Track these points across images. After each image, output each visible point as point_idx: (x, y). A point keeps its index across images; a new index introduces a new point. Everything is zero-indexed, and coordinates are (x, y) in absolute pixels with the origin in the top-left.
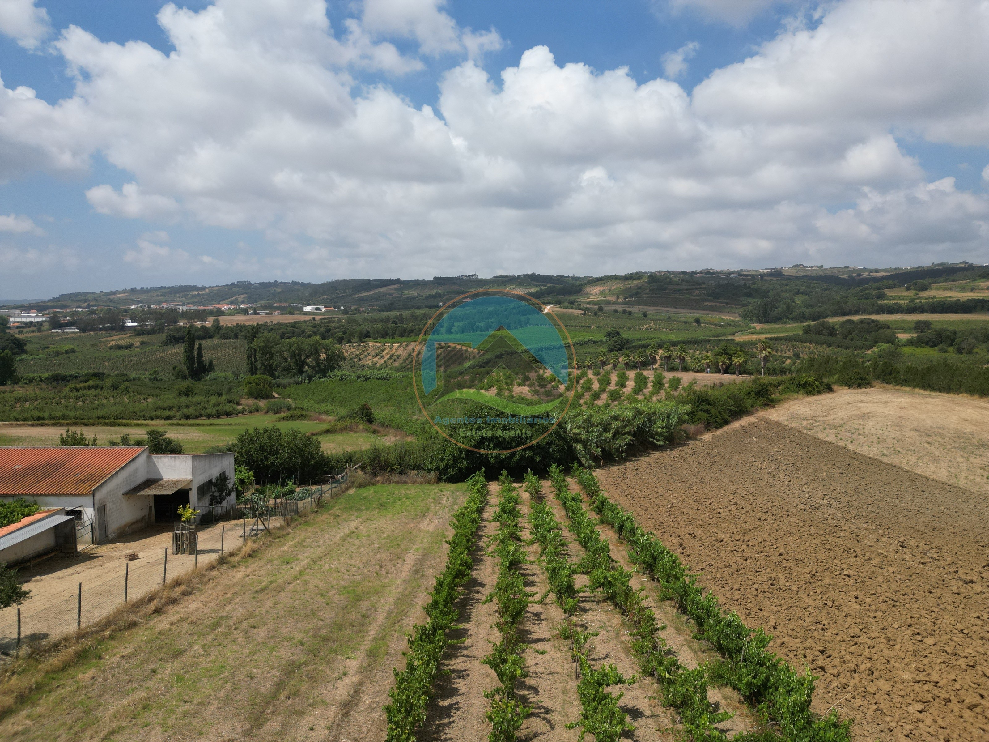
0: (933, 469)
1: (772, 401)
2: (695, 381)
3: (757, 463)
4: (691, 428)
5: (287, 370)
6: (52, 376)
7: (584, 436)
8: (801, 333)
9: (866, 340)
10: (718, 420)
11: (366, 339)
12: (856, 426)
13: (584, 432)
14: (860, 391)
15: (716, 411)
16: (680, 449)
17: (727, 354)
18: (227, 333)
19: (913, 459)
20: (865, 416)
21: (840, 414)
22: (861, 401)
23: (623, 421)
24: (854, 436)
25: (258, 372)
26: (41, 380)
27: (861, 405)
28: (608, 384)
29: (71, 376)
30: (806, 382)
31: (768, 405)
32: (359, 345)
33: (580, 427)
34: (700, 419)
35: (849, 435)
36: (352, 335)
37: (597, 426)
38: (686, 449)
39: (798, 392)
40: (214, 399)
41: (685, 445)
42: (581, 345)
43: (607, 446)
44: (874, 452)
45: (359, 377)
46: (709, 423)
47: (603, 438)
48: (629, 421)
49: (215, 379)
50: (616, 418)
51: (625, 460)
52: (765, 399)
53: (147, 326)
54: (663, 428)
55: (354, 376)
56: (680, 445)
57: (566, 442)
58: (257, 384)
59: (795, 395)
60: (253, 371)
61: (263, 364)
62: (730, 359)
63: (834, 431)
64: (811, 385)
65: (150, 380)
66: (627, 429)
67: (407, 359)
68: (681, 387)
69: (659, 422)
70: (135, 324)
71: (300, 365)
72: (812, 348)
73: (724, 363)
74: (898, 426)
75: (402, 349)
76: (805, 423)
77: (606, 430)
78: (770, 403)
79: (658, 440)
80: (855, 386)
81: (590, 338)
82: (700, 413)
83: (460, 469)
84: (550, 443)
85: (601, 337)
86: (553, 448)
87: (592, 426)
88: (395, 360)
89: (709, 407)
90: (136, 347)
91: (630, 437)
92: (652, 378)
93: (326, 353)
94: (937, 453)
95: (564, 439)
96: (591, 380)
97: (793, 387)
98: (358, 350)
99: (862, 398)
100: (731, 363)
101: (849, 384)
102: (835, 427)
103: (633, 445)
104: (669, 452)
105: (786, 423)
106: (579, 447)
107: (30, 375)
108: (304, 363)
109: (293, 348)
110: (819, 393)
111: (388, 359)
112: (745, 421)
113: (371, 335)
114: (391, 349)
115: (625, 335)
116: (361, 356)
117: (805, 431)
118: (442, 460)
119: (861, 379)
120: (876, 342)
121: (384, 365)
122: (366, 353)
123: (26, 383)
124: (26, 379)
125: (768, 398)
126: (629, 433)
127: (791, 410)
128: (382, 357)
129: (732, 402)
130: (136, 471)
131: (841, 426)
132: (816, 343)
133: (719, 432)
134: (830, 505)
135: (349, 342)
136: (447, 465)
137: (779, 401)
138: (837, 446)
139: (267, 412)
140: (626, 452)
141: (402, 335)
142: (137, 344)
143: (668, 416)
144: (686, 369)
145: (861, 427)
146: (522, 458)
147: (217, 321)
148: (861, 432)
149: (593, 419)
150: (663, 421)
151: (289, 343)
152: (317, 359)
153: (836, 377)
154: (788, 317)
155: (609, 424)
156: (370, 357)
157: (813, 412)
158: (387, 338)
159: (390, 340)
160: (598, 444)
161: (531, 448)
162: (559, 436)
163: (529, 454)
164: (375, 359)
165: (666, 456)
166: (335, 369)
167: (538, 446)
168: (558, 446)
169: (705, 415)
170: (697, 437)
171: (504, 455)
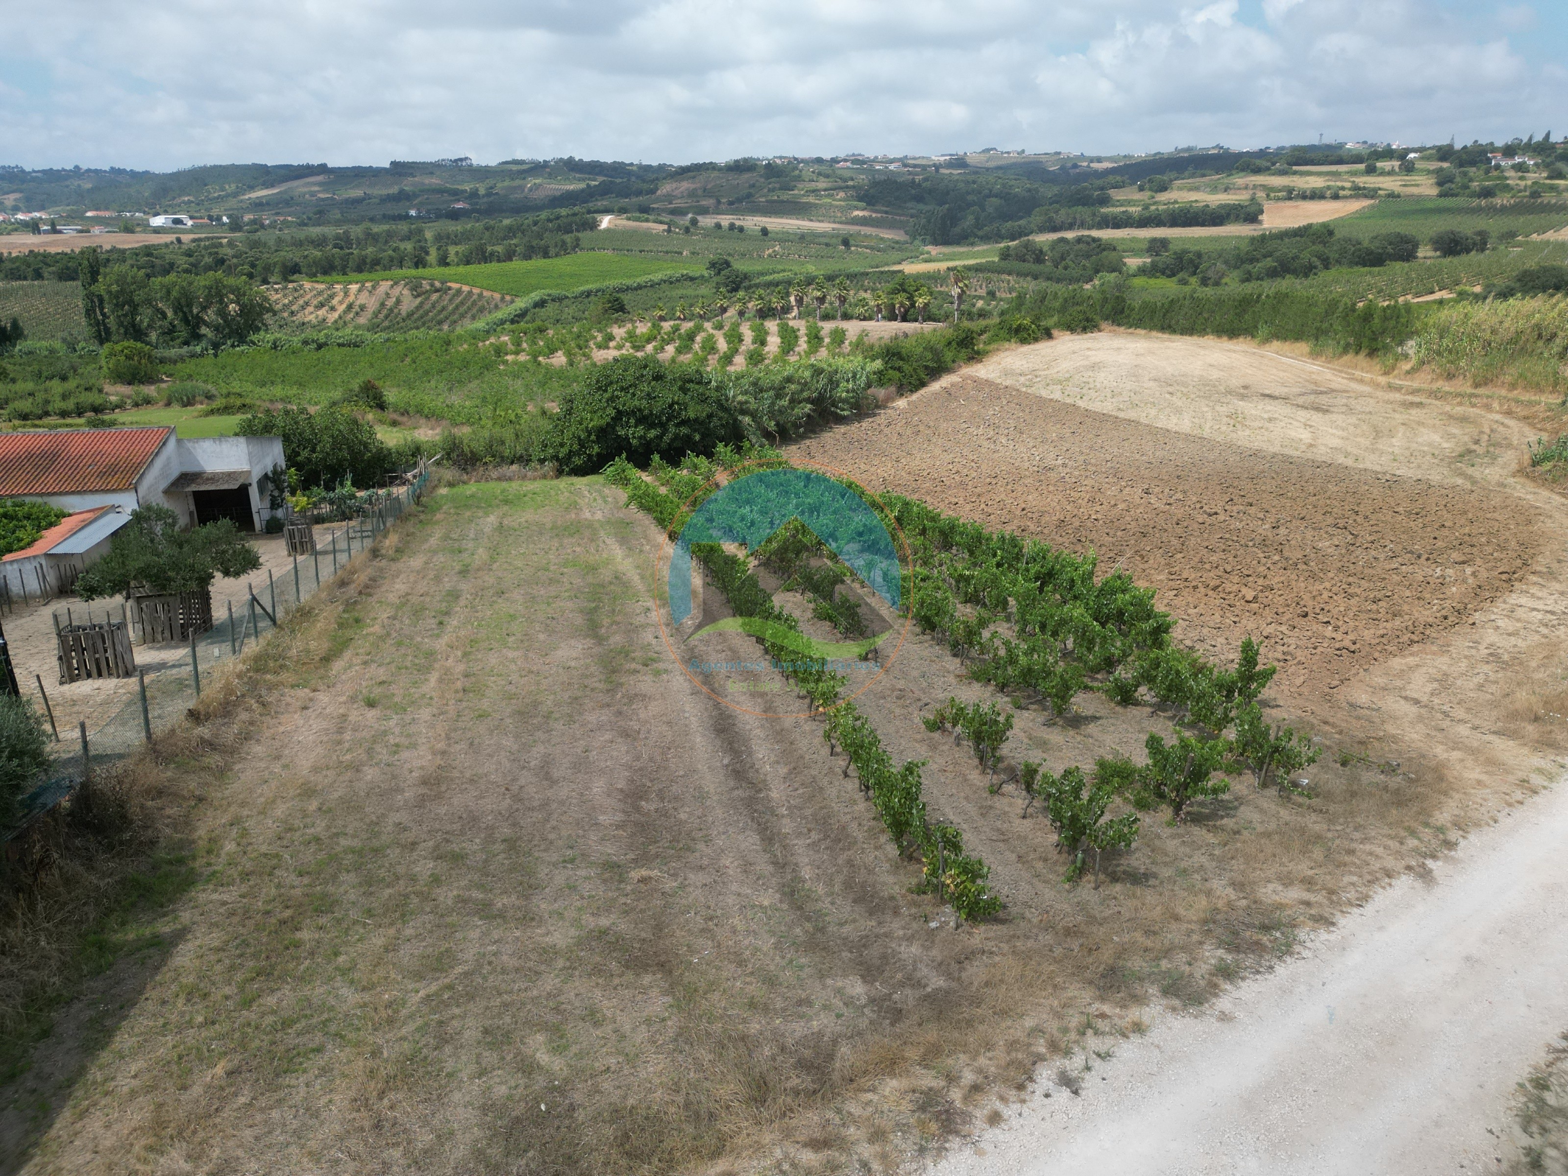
0: (1175, 421)
1: (978, 353)
2: (864, 333)
3: (971, 430)
4: (881, 393)
5: (170, 332)
7: (753, 406)
8: (996, 259)
9: (1084, 268)
10: (913, 382)
11: (295, 277)
12: (1084, 380)
13: (752, 400)
14: (1085, 336)
15: (911, 369)
16: (870, 420)
17: (904, 291)
18: (18, 268)
19: (1153, 412)
20: (1093, 367)
21: (1065, 366)
22: (1088, 349)
23: (800, 383)
24: (1084, 391)
25: (114, 338)
27: (1089, 353)
28: (741, 341)
30: (1020, 326)
31: (973, 358)
32: (286, 288)
33: (746, 393)
34: (891, 380)
35: (1078, 390)
36: (268, 269)
37: (768, 391)
38: (877, 419)
39: (1009, 341)
40: (56, 386)
41: (875, 415)
42: (671, 283)
43: (782, 419)
44: (1107, 407)
45: (305, 342)
46: (901, 385)
47: (777, 407)
48: (806, 383)
50: (791, 380)
51: (803, 437)
52: (970, 350)
54: (849, 391)
55: (296, 341)
56: (868, 416)
57: (730, 414)
58: (125, 357)
59: (1007, 345)
60: (102, 335)
61: (121, 324)
62: (911, 298)
63: (1059, 387)
64: (1026, 329)
66: (805, 394)
67: (379, 312)
68: (847, 342)
69: (843, 384)
71: (194, 324)
72: (1012, 283)
73: (902, 305)
74: (1135, 376)
75: (365, 294)
76: (1022, 379)
77: (779, 396)
78: (975, 357)
79: (843, 410)
80: (1079, 330)
81: (685, 272)
82: (890, 371)
83: (590, 456)
84: (710, 416)
85: (700, 269)
86: (715, 420)
87: (761, 391)
88: (357, 313)
89: (901, 363)
91: (809, 406)
92: (803, 331)
93: (237, 302)
94: (1180, 404)
95: (726, 410)
96: (712, 336)
97: (1003, 334)
98: (285, 296)
99: (1089, 345)
100: (913, 305)
101: (1071, 328)
102: (1060, 382)
103: (813, 416)
104: (857, 425)
105: (998, 381)
106: (747, 419)
108: (200, 321)
109: (174, 294)
110: (1036, 340)
111: (345, 312)
112: (946, 381)
113: (304, 270)
114: (346, 294)
115: (740, 266)
116: (294, 308)
117: (1024, 389)
118: (562, 445)
119: (1087, 320)
120: (1097, 271)
121: (341, 322)
122: (301, 302)
126: (808, 400)
127: (1003, 364)
128: (333, 309)
129: (929, 355)
131: (1067, 380)
132: (1019, 274)
133: (915, 397)
134: (1064, 465)
135: (265, 281)
136: (570, 451)
137: (986, 353)
138: (1064, 404)
139: (168, 404)
140: (805, 426)
141: (359, 269)
143: (854, 377)
144: (846, 317)
145: (1091, 380)
146: (676, 437)
148: (1092, 386)
149: (762, 382)
150: (848, 381)
151: (162, 286)
152: (222, 313)
153: (1056, 318)
154: (976, 236)
155: (783, 388)
156: (310, 309)
157: (1030, 365)
158: (334, 274)
159: (341, 278)
160: (772, 414)
161: (683, 423)
162: (722, 407)
163: (684, 430)
164: (322, 313)
165: (853, 429)
166: (258, 329)
167: (696, 420)
168: (720, 419)
169: (896, 375)
170: (889, 405)
171: (652, 433)
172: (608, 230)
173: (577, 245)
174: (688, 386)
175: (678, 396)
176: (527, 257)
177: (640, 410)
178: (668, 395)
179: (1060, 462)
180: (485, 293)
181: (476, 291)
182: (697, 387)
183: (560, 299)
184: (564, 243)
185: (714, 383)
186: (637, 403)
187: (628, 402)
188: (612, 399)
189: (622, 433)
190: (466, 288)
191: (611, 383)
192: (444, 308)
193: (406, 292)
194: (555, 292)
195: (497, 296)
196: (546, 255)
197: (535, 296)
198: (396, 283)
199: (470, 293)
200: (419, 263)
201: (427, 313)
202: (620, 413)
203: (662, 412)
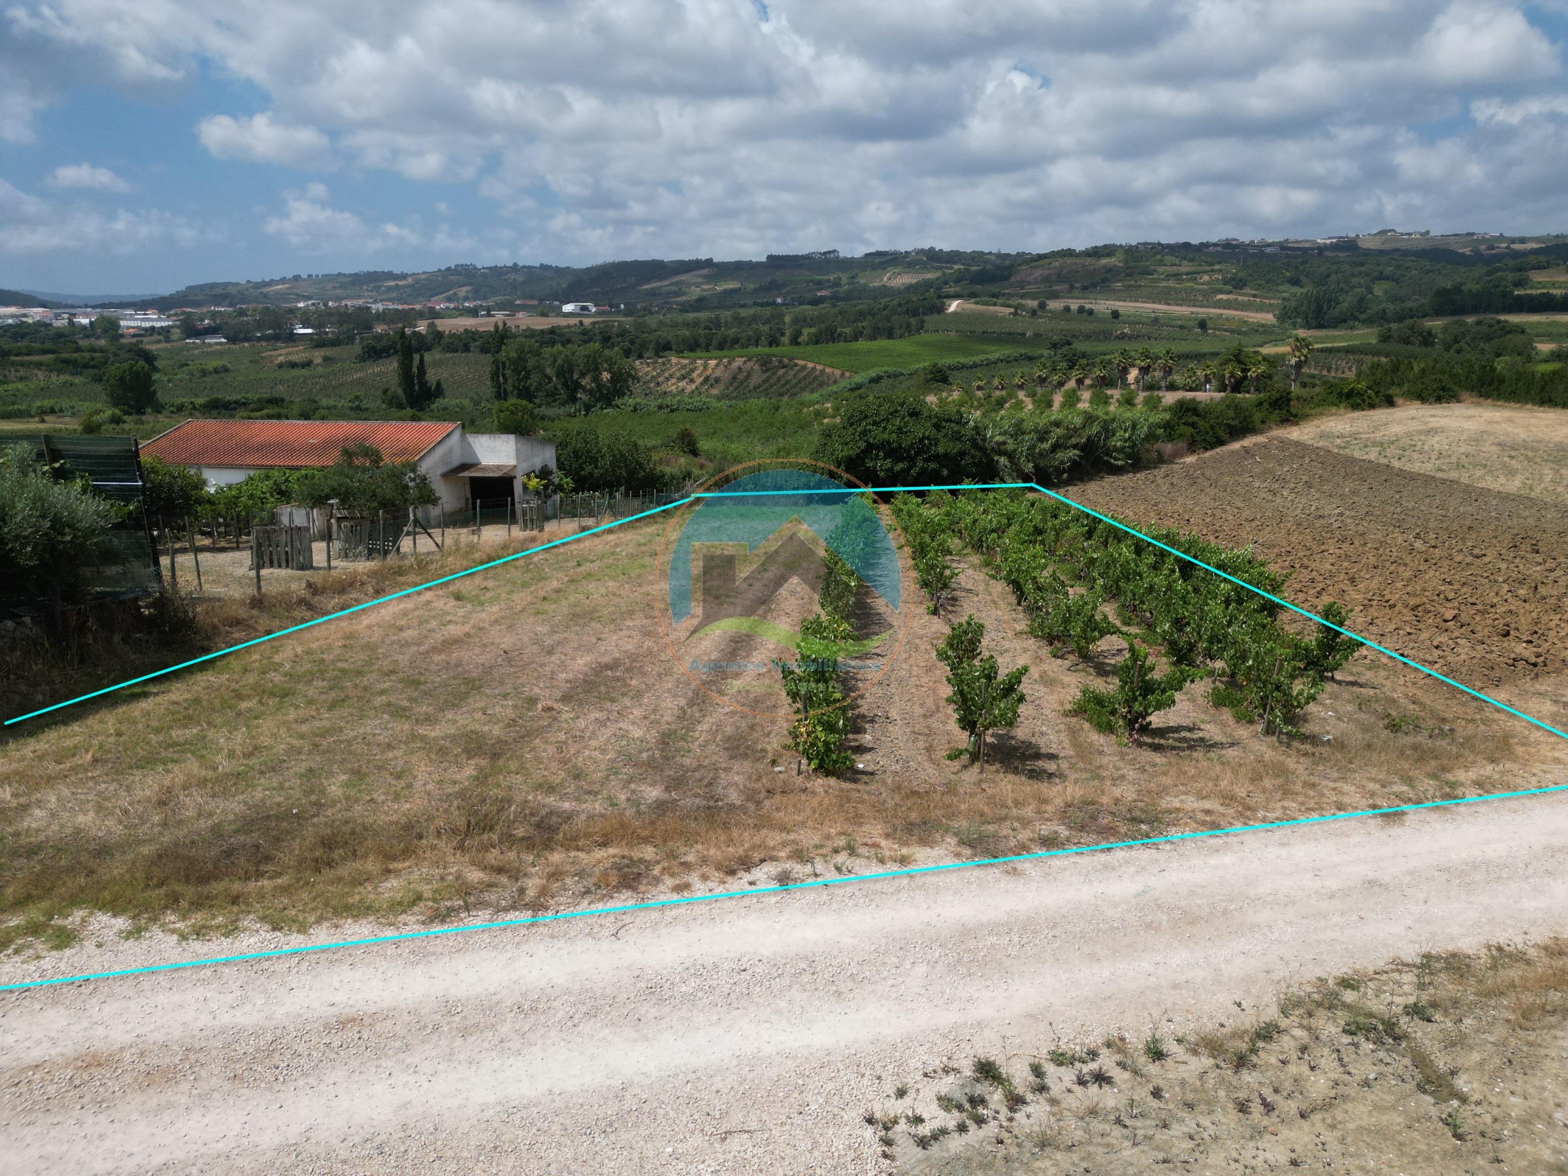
0: (1502, 482)
1: (1296, 416)
4: (1168, 448)
5: (552, 395)
6: (210, 401)
7: (1011, 446)
8: (1374, 341)
9: (1482, 352)
10: (1208, 439)
11: (665, 353)
12: (1412, 443)
13: (1010, 441)
14: (1438, 406)
15: (1207, 426)
16: (1148, 472)
18: (453, 343)
19: (1479, 473)
20: (1431, 432)
21: (1396, 429)
22: (1434, 416)
23: (1068, 429)
24: (1407, 453)
25: (511, 396)
26: (194, 408)
27: (1432, 420)
28: (1050, 405)
29: (236, 402)
30: (1352, 390)
31: (1288, 420)
32: (656, 362)
33: (1005, 433)
34: (1181, 435)
35: (1400, 452)
36: (644, 345)
37: (1030, 433)
38: (1156, 472)
39: (1338, 406)
41: (1155, 468)
42: (1008, 362)
43: (1042, 463)
44: (1428, 468)
45: (660, 407)
46: (1194, 441)
47: (1037, 451)
48: (1076, 430)
49: (445, 409)
50: (1057, 424)
51: (1068, 482)
52: (1284, 412)
53: (327, 333)
54: (1126, 441)
55: (653, 405)
56: (1147, 468)
57: (985, 453)
58: (512, 412)
59: (1334, 410)
60: (501, 395)
61: (516, 386)
62: (1245, 371)
63: (1378, 449)
64: (1360, 394)
65: (351, 409)
66: (1073, 441)
67: (731, 384)
69: (1120, 433)
70: (309, 331)
71: (573, 388)
73: (1232, 375)
74: (1476, 441)
75: (722, 368)
76: (1339, 441)
77: (1042, 439)
78: (1291, 419)
79: (1116, 459)
80: (1432, 399)
81: (1024, 352)
82: (1182, 427)
84: (962, 454)
85: (1040, 350)
86: (967, 458)
87: (1023, 433)
88: (712, 385)
89: (1196, 419)
90: (318, 365)
91: (1076, 452)
92: (1117, 398)
93: (609, 371)
94: (1517, 466)
95: (982, 449)
96: (1023, 402)
97: (1332, 398)
98: (654, 369)
99: (1436, 412)
100: (1245, 376)
101: (1424, 396)
102: (1382, 444)
103: (1080, 463)
104: (1131, 475)
105: (1310, 442)
106: (1003, 460)
107: (180, 400)
108: (577, 386)
109: (560, 361)
110: (1372, 406)
111: (702, 384)
112: (1249, 441)
113: (673, 347)
114: (705, 367)
115: (1080, 345)
116: (660, 379)
117: (1336, 450)
119: (1444, 389)
121: (696, 392)
122: (667, 375)
123: (173, 412)
124: (172, 406)
125: (1288, 411)
126: (1075, 447)
127: (1323, 427)
128: (692, 381)
129: (1231, 413)
130: (451, 449)
131: (1392, 442)
133: (1208, 454)
134: (1341, 514)
135: (640, 357)
137: (1306, 417)
138: (1376, 464)
140: (1070, 470)
141: (721, 347)
142: (319, 360)
143: (1134, 426)
144: (1173, 389)
145: (1420, 443)
147: (431, 326)
148: (1417, 448)
149: (1025, 425)
150: (1125, 431)
151: (552, 355)
152: (596, 379)
153: (1405, 387)
154: (1356, 319)
155: (1047, 432)
156: (673, 381)
157: (1354, 429)
158: (699, 350)
159: (703, 354)
160: (1030, 457)
161: (936, 457)
162: (975, 445)
163: (933, 465)
164: (681, 384)
165: (1126, 479)
166: (624, 394)
167: (946, 455)
168: (973, 457)
169: (1189, 430)
170: (1177, 461)
171: (899, 467)
172: (955, 313)
173: (921, 327)
174: (944, 424)
175: (930, 432)
176: (873, 338)
177: (889, 443)
178: (920, 430)
179: (1337, 511)
180: (828, 370)
181: (819, 367)
182: (953, 425)
183: (896, 376)
184: (909, 325)
185: (972, 423)
186: (886, 436)
187: (878, 435)
188: (864, 433)
189: (870, 464)
190: (810, 365)
191: (866, 417)
192: (787, 382)
193: (756, 367)
194: (891, 369)
195: (838, 372)
196: (890, 336)
197: (873, 373)
198: (749, 359)
199: (814, 369)
200: (773, 342)
201: (771, 386)
202: (870, 446)
203: (911, 446)
